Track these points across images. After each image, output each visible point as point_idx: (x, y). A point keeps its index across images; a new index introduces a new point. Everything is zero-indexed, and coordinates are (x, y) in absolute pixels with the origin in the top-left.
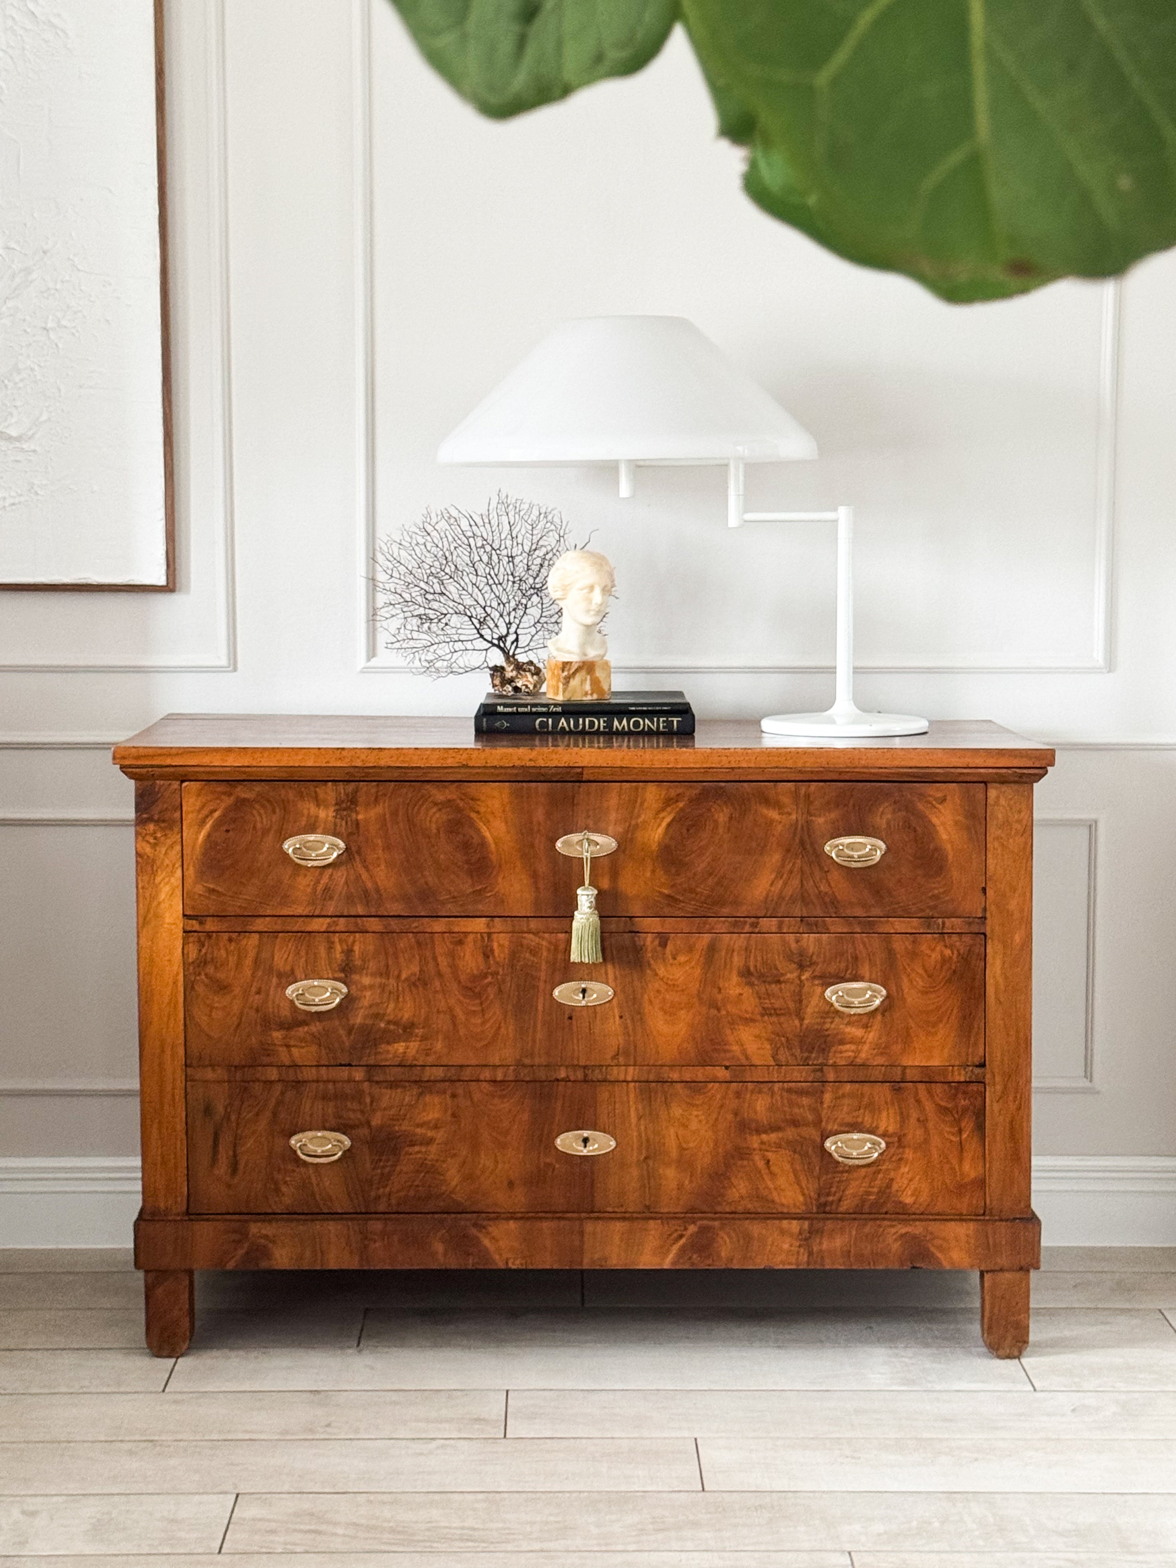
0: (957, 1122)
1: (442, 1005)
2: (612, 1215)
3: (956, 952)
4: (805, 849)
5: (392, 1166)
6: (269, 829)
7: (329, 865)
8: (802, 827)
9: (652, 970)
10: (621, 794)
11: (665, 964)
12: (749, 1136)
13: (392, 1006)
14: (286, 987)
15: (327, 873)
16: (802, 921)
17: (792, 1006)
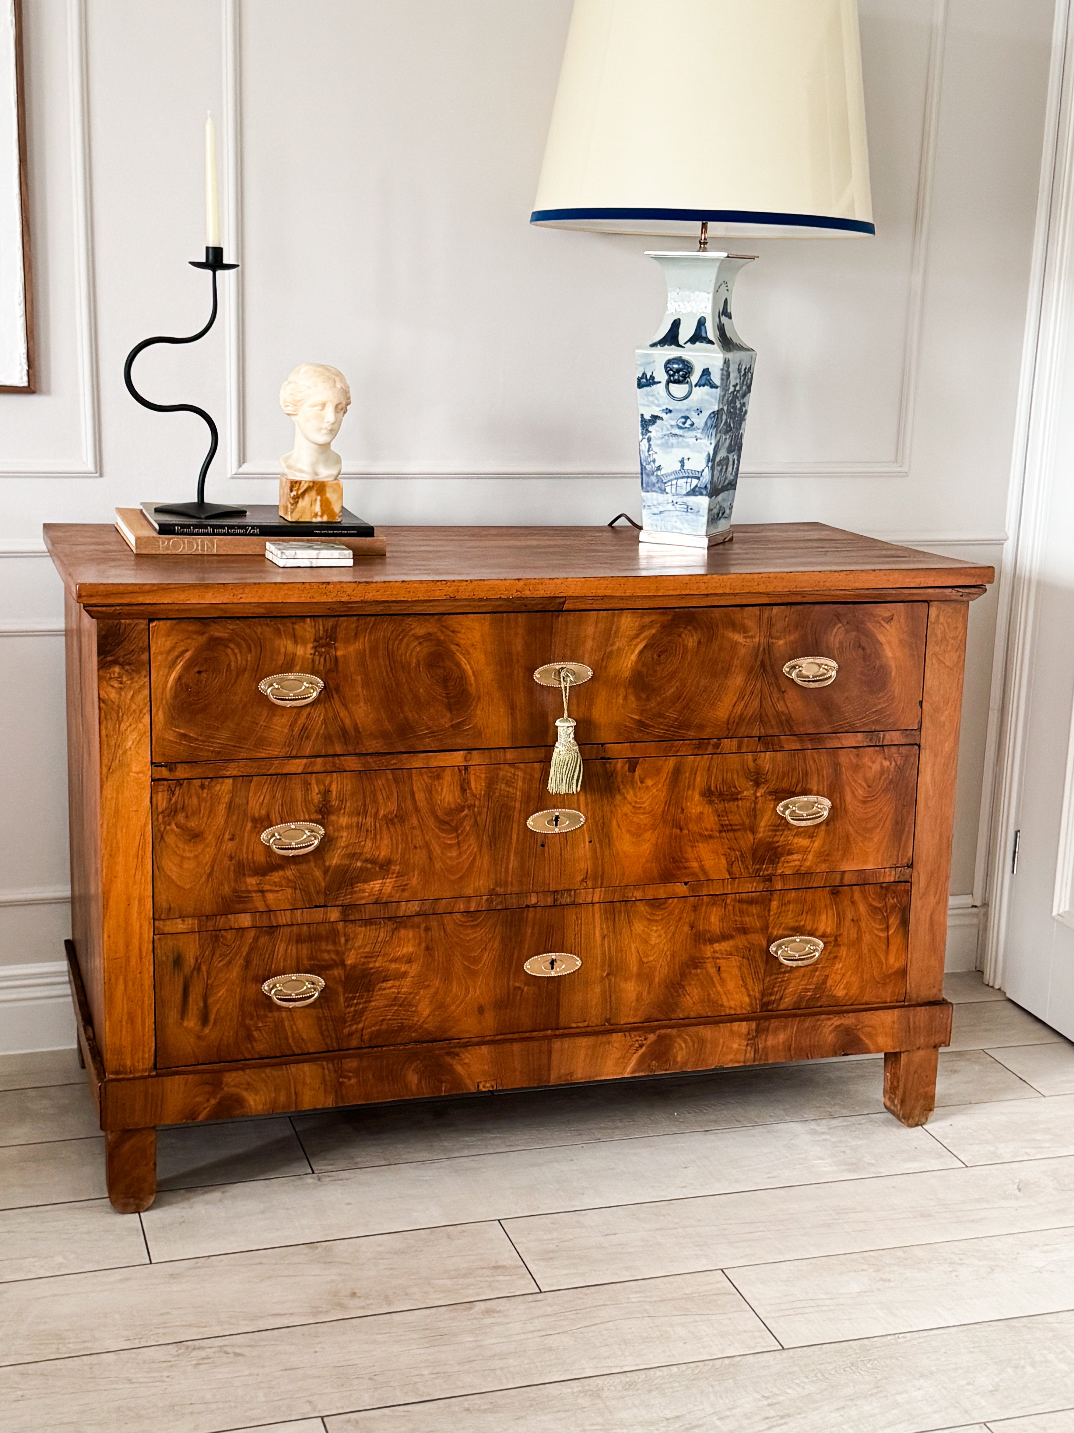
0: (886, 919)
1: (419, 841)
2: (578, 1030)
3: (893, 763)
4: (765, 670)
5: (365, 1002)
6: (245, 670)
7: (307, 705)
8: (764, 649)
9: (623, 794)
10: (597, 622)
11: (633, 788)
12: (702, 946)
13: (369, 844)
14: (259, 834)
15: (305, 712)
16: (759, 740)
17: (747, 821)
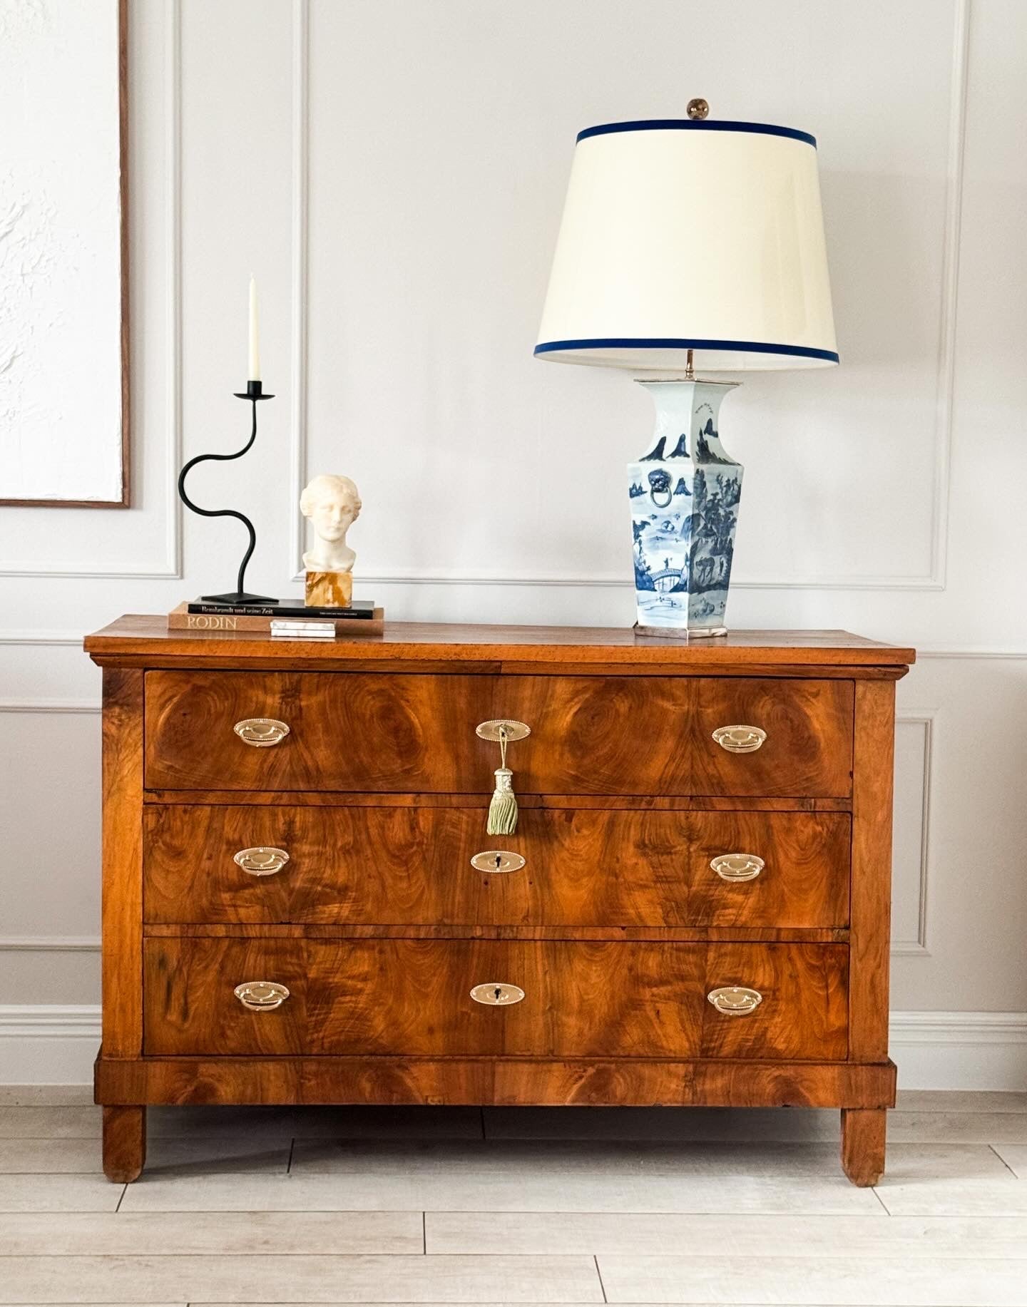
0: (825, 978)
1: (372, 870)
2: (520, 1058)
3: (825, 829)
4: (694, 736)
5: (325, 1013)
6: (222, 714)
7: (275, 746)
8: (693, 716)
9: (559, 842)
10: (534, 686)
11: (570, 837)
12: (641, 990)
13: (328, 871)
14: (234, 854)
15: (273, 753)
16: (691, 799)
17: (681, 874)
